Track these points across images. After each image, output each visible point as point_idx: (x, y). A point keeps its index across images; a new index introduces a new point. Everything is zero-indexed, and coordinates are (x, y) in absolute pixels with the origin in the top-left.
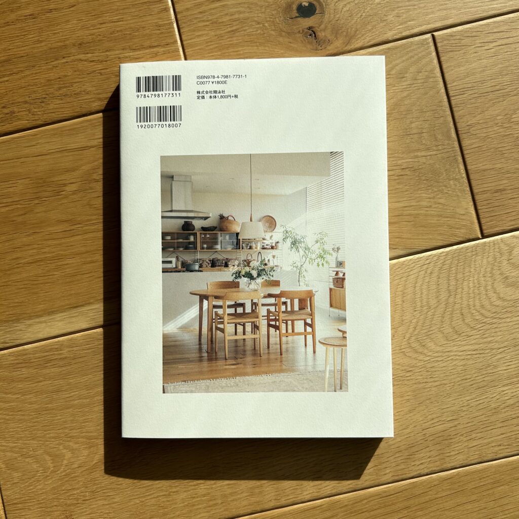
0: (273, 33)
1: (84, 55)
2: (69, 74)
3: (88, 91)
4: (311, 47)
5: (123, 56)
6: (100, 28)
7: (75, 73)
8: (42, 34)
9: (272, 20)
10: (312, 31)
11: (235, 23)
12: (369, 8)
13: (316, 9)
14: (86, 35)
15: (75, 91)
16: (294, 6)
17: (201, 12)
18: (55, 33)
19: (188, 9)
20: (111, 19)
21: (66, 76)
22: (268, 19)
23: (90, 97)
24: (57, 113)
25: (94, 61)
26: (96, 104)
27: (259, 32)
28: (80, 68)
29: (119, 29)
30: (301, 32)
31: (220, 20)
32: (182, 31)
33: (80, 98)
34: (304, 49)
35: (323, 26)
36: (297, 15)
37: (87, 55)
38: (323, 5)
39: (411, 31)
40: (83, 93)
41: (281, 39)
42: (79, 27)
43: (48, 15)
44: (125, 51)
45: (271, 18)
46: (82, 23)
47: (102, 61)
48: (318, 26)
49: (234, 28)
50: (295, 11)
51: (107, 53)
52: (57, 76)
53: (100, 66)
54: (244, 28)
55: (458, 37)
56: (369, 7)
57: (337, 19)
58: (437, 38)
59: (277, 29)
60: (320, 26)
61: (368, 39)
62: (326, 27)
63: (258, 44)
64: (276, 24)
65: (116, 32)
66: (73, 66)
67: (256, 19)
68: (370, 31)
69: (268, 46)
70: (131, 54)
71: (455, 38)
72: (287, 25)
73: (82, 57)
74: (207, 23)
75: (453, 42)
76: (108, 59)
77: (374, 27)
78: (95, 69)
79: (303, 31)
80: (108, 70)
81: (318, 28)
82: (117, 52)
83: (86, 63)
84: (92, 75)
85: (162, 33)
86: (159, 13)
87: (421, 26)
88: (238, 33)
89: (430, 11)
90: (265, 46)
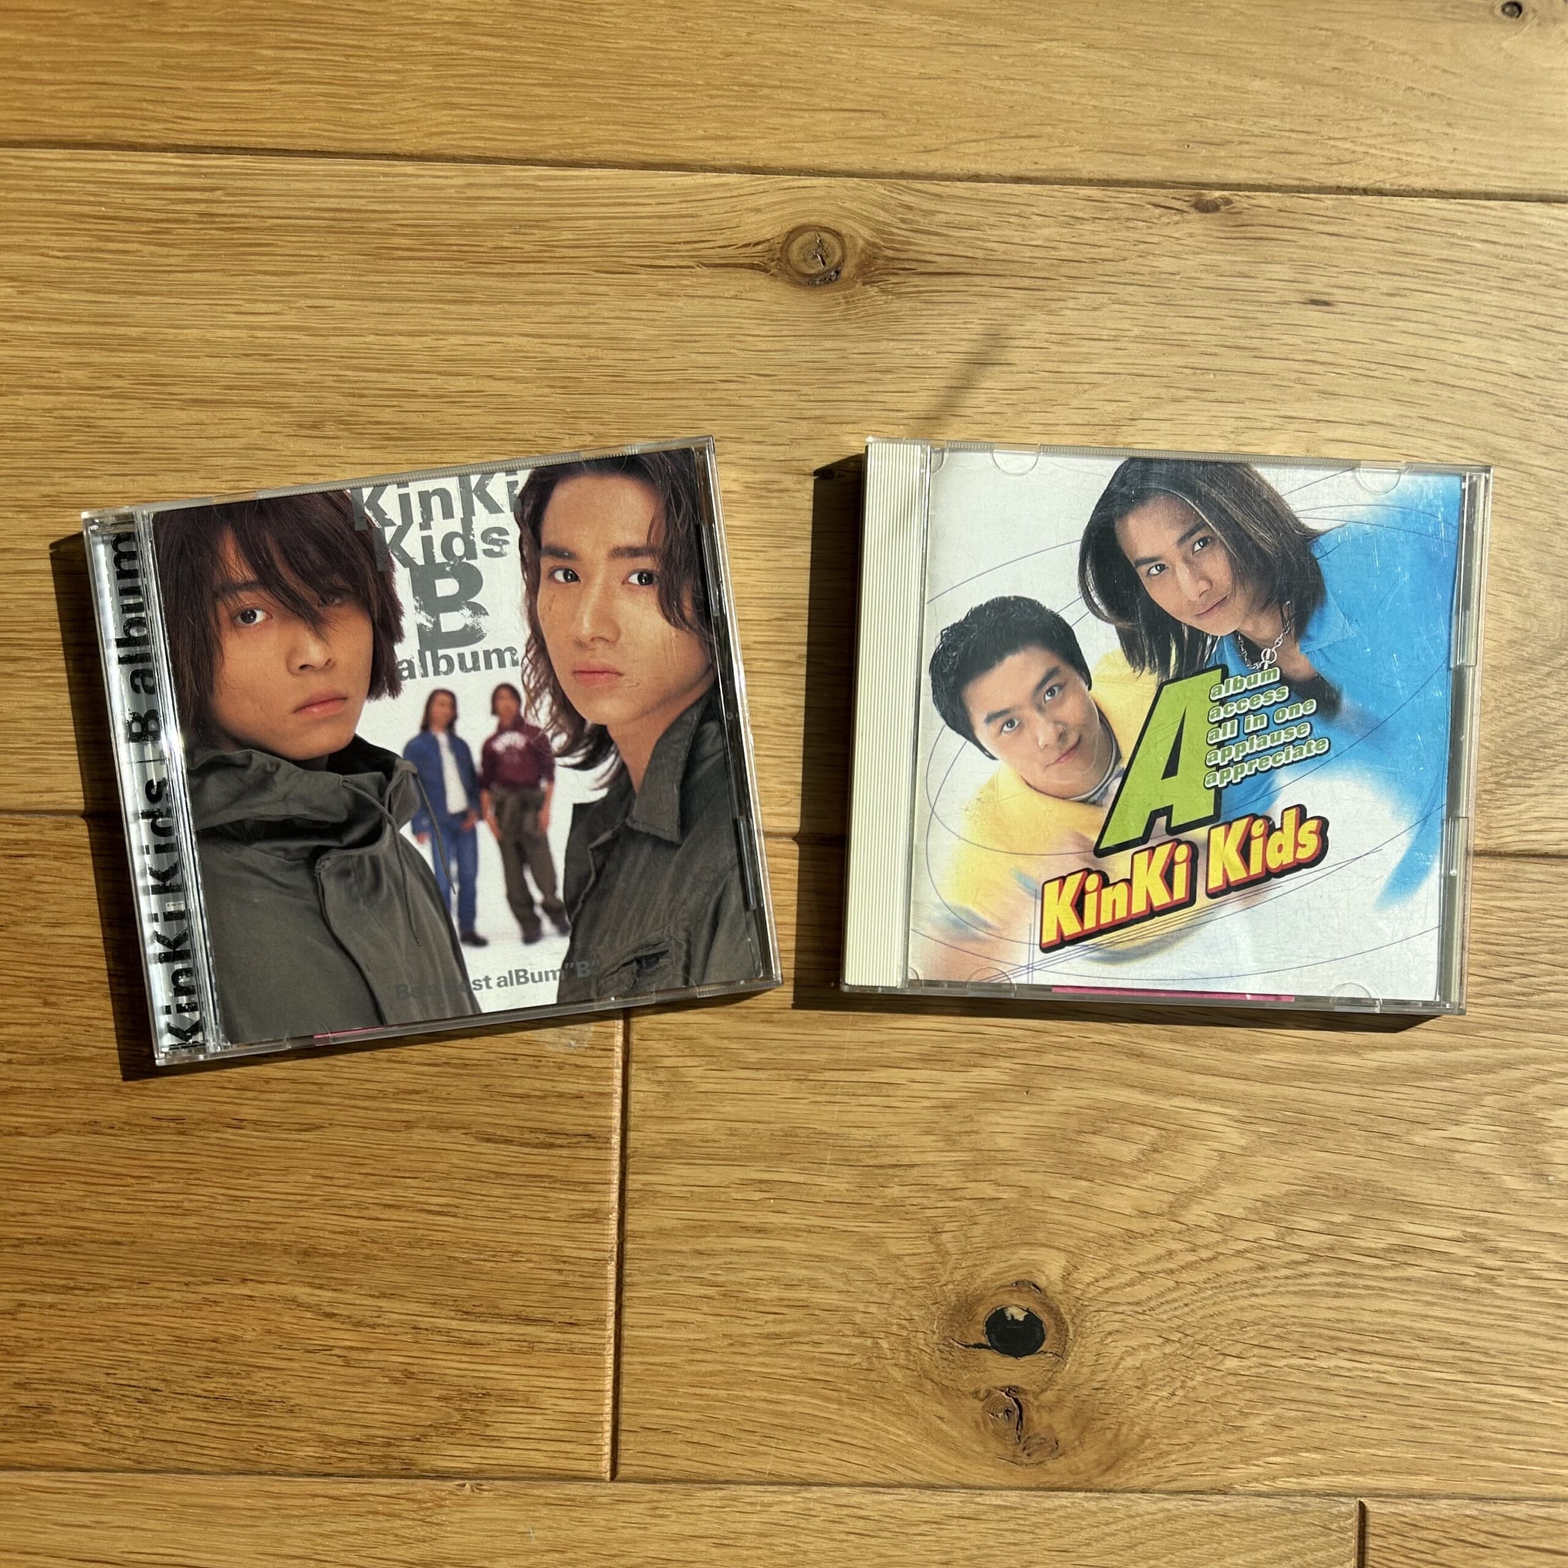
0: (897, 1374)
1: (308, 1290)
2: (248, 1337)
3: (293, 1402)
4: (1000, 1449)
5: (428, 1326)
6: (378, 1219)
7: (268, 1338)
8: (194, 1190)
9: (905, 1333)
10: (1016, 1401)
11: (792, 1314)
12: (1199, 1378)
13: (1043, 1339)
14: (329, 1228)
15: (254, 1393)
16: (980, 1309)
17: (700, 1253)
18: (236, 1198)
19: (662, 1233)
20: (422, 1199)
21: (235, 1339)
22: (894, 1329)
23: (295, 1425)
24: (180, 1447)
25: (334, 1315)
26: (309, 1451)
27: (857, 1360)
28: (287, 1326)
29: (439, 1236)
30: (982, 1395)
31: (752, 1294)
32: (627, 1294)
33: (262, 1421)
34: (978, 1448)
35: (1049, 1396)
36: (984, 1340)
37: (317, 1292)
38: (1067, 1330)
39: (1303, 1480)
40: (278, 1405)
41: (916, 1400)
42: (317, 1200)
43: (229, 1134)
44: (436, 1311)
45: (904, 1327)
46: (326, 1189)
47: (359, 1324)
48: (1038, 1390)
49: (788, 1328)
50: (982, 1327)
51: (382, 1303)
52: (208, 1331)
53: (349, 1338)
54: (815, 1338)
55: (1432, 1536)
56: (1203, 1374)
57: (1097, 1385)
58: (1372, 1520)
59: (912, 1366)
60: (1043, 1391)
61: (1175, 1470)
62: (1060, 1401)
63: (844, 1395)
64: (913, 1351)
65: (425, 1244)
66: (264, 1315)
67: (858, 1318)
68: (1185, 1447)
69: (873, 1412)
70: (454, 1324)
71: (1424, 1534)
72: (945, 1363)
73: (301, 1292)
74: (711, 1291)
75: (1413, 1544)
76: (380, 1321)
77: (1199, 1439)
78: (331, 1343)
79: (989, 1393)
80: (371, 1357)
81: (1036, 1398)
82: (414, 1307)
83: (309, 1315)
84: (319, 1357)
85: (565, 1285)
86: (572, 1220)
87: (1337, 1473)
88: (795, 1347)
89: (1374, 1434)
90: (865, 1410)
